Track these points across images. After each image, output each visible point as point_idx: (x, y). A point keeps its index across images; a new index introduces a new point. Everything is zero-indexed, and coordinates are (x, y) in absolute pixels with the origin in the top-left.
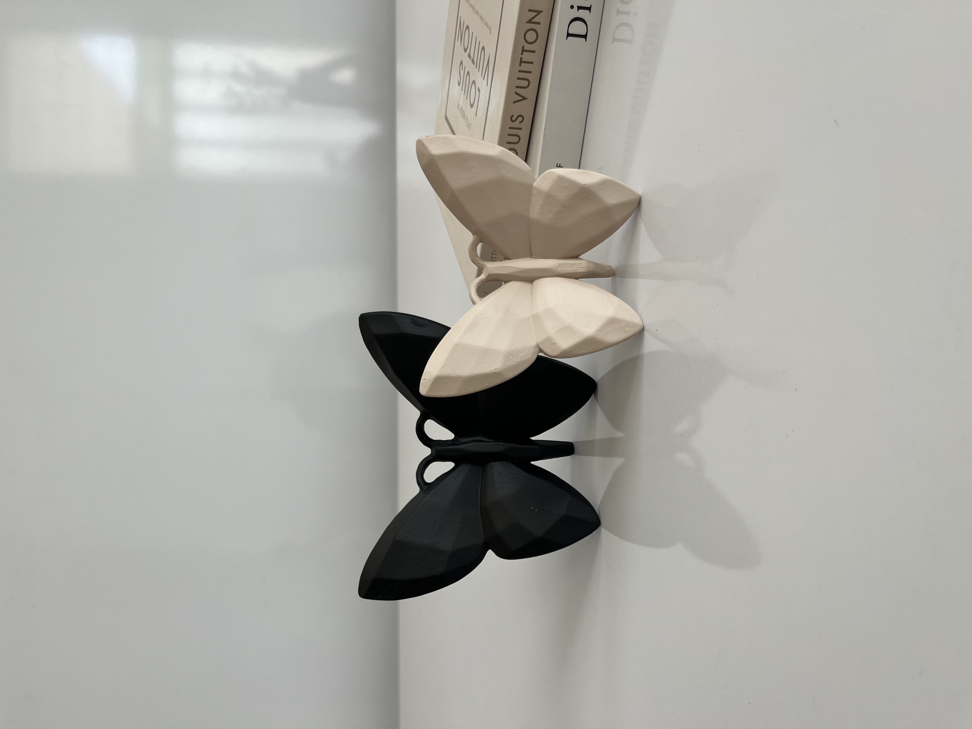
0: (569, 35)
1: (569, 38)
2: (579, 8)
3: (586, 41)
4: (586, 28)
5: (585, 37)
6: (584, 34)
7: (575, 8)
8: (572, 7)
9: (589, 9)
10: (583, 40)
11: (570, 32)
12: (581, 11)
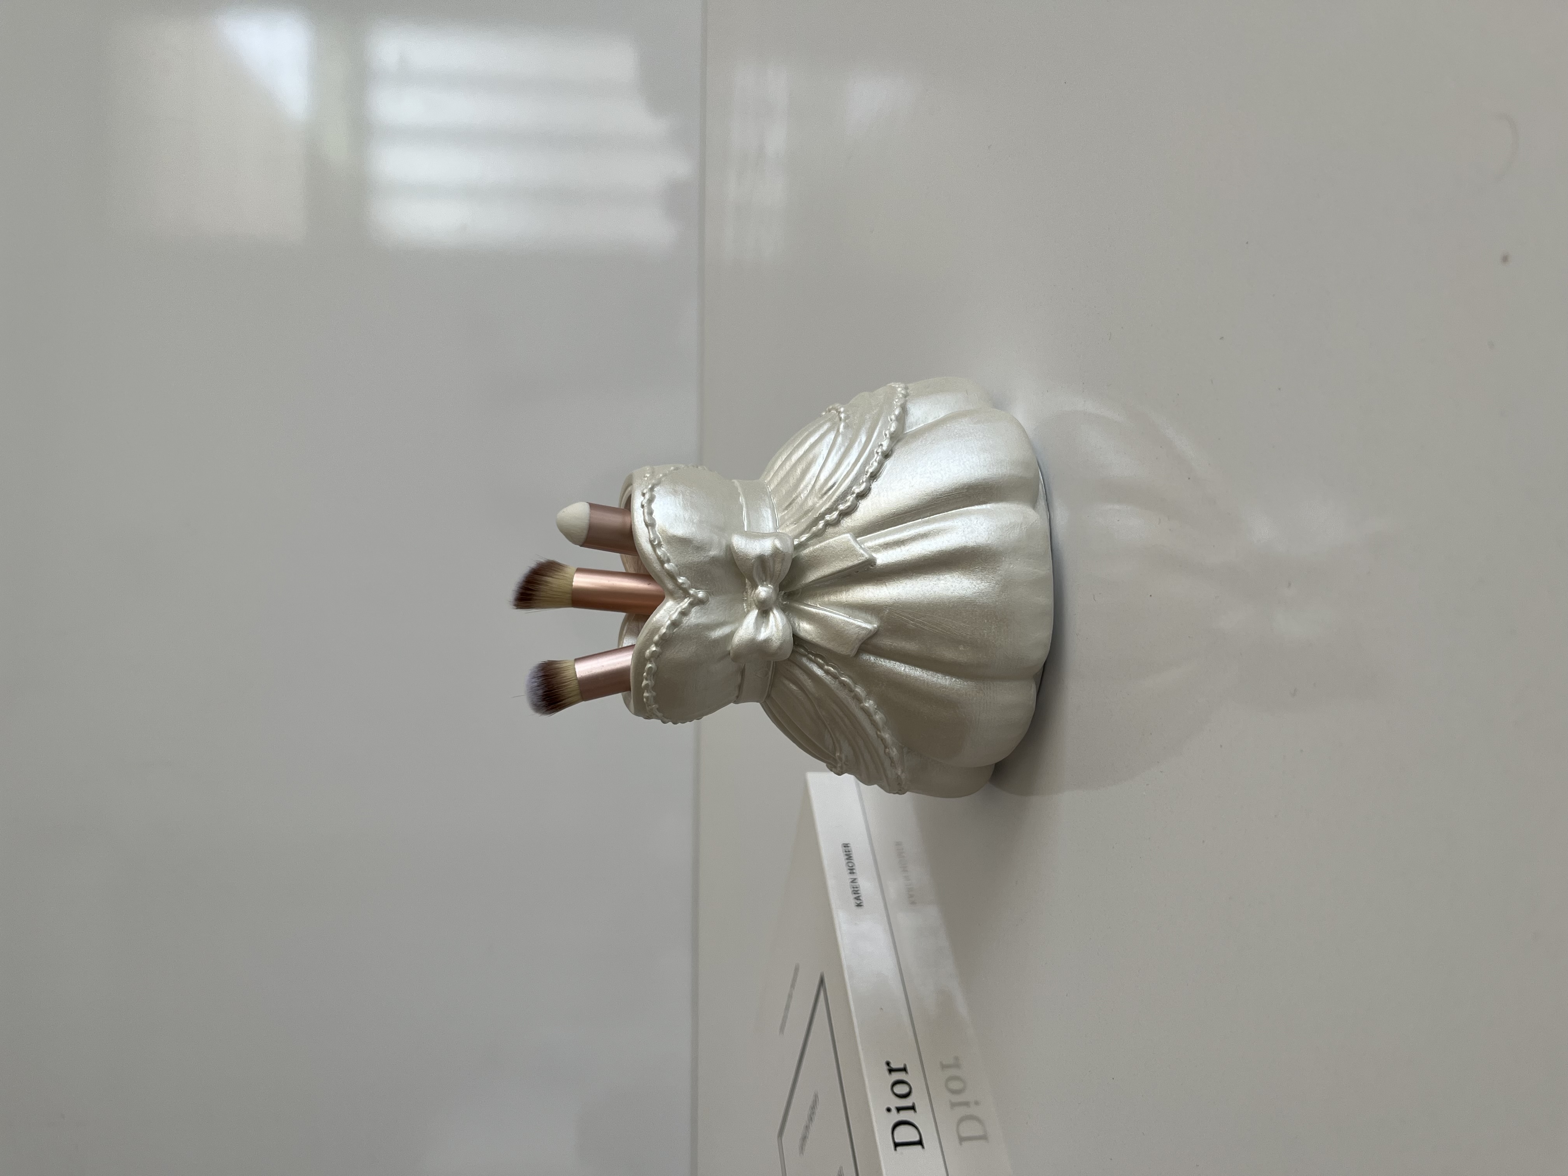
0: (896, 1145)
1: (899, 1148)
2: (899, 1109)
3: (923, 1147)
4: (917, 1132)
5: (920, 1143)
6: (917, 1139)
7: (894, 1111)
8: (889, 1110)
9: (913, 1108)
10: (919, 1147)
11: (897, 1140)
12: (902, 1113)
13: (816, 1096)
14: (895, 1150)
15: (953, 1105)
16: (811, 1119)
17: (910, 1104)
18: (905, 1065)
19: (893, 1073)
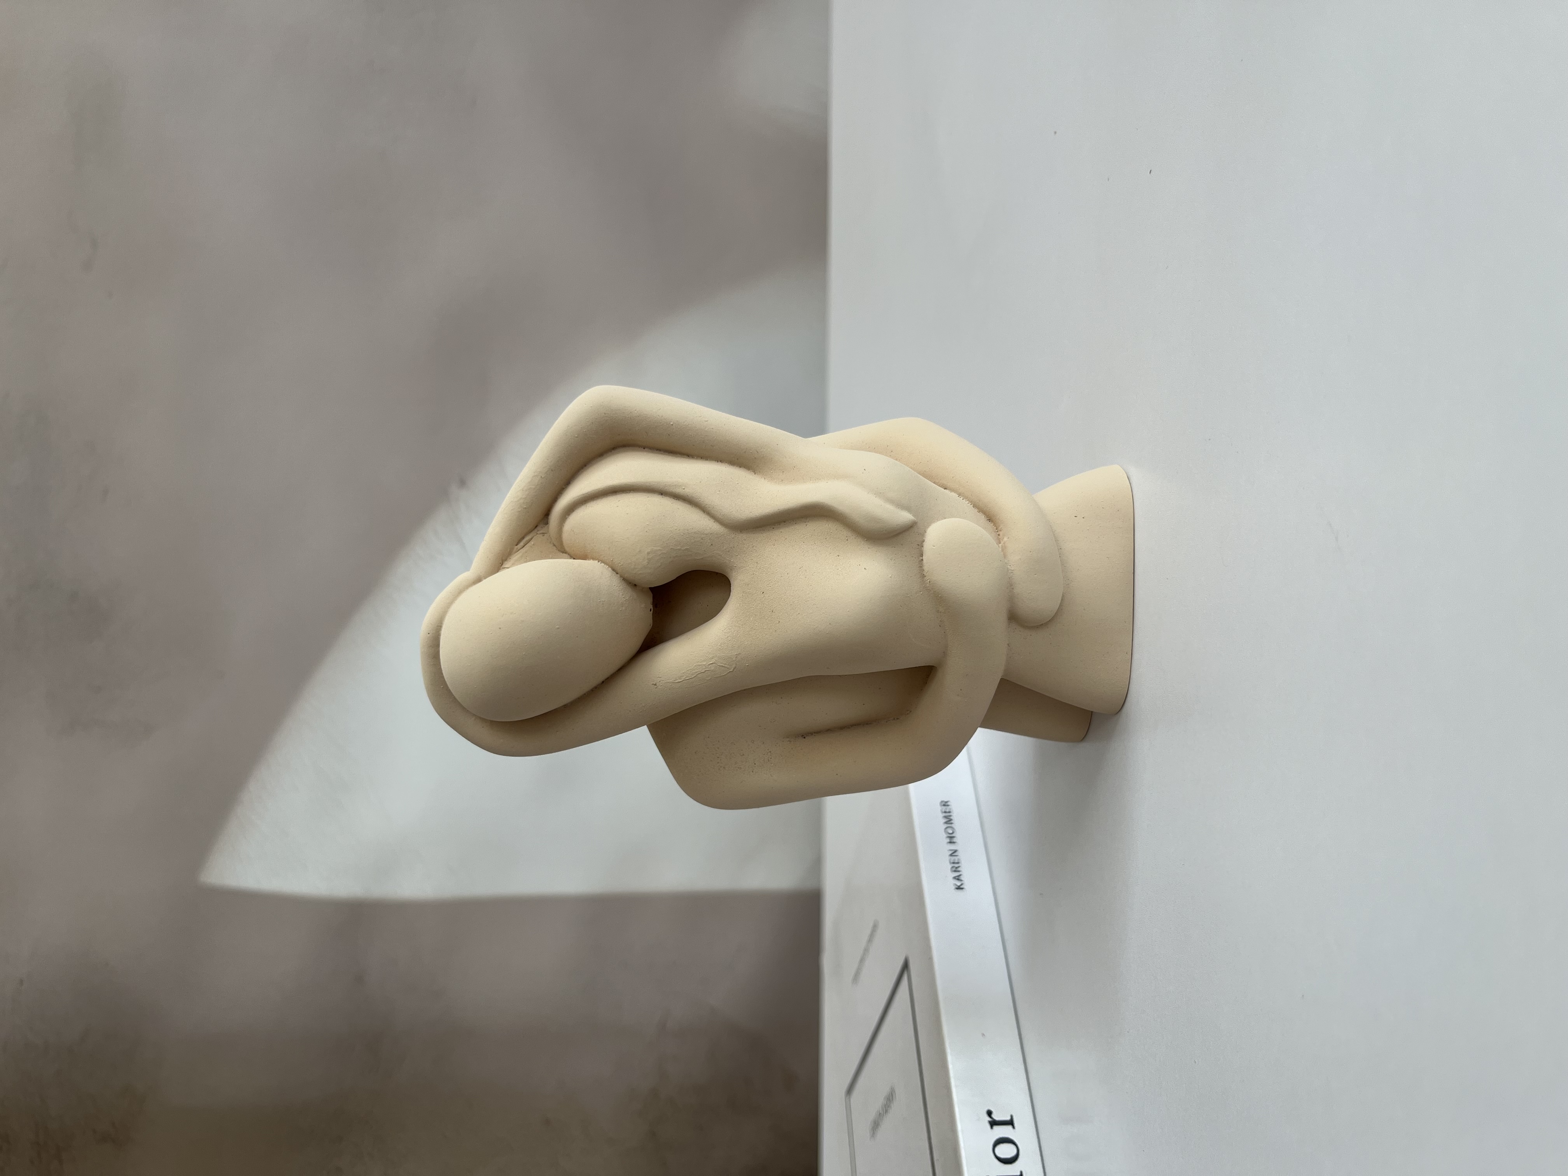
16: (886, 1110)
19: (995, 1127)
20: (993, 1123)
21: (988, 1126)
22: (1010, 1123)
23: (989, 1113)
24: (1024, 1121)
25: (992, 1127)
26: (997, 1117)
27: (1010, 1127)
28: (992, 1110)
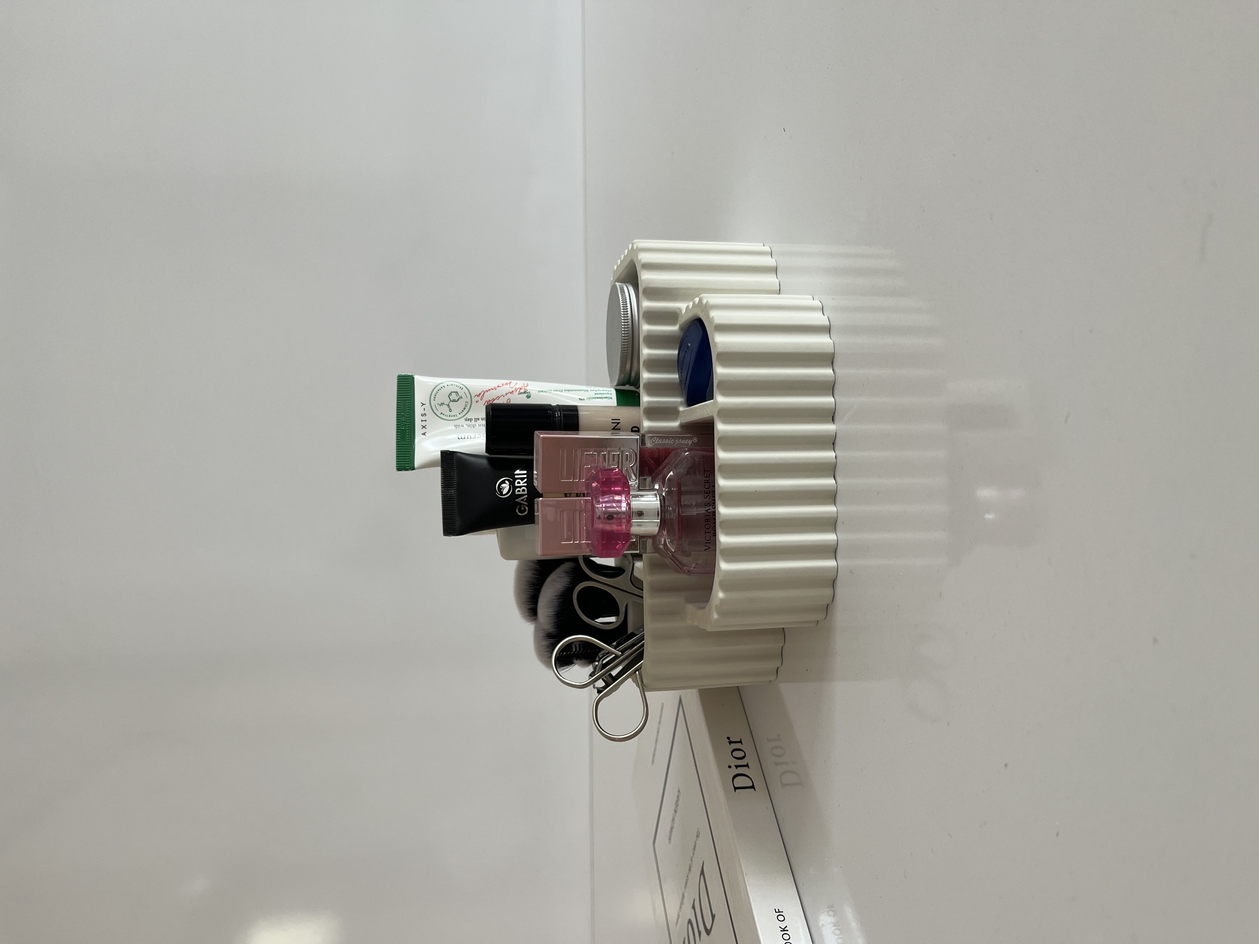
0: (736, 788)
1: (736, 790)
2: (737, 767)
3: (755, 790)
4: (750, 781)
5: (753, 787)
6: (751, 785)
7: (733, 767)
8: (730, 767)
9: (747, 766)
10: (753, 789)
11: (735, 786)
12: (739, 768)
13: (679, 791)
14: (735, 791)
15: (777, 764)
16: (676, 812)
17: (746, 764)
18: (741, 739)
19: (732, 744)
20: (731, 742)
21: (728, 744)
22: (740, 742)
23: (728, 738)
24: (746, 739)
25: (730, 744)
26: (732, 740)
27: (740, 744)
28: (730, 737)
